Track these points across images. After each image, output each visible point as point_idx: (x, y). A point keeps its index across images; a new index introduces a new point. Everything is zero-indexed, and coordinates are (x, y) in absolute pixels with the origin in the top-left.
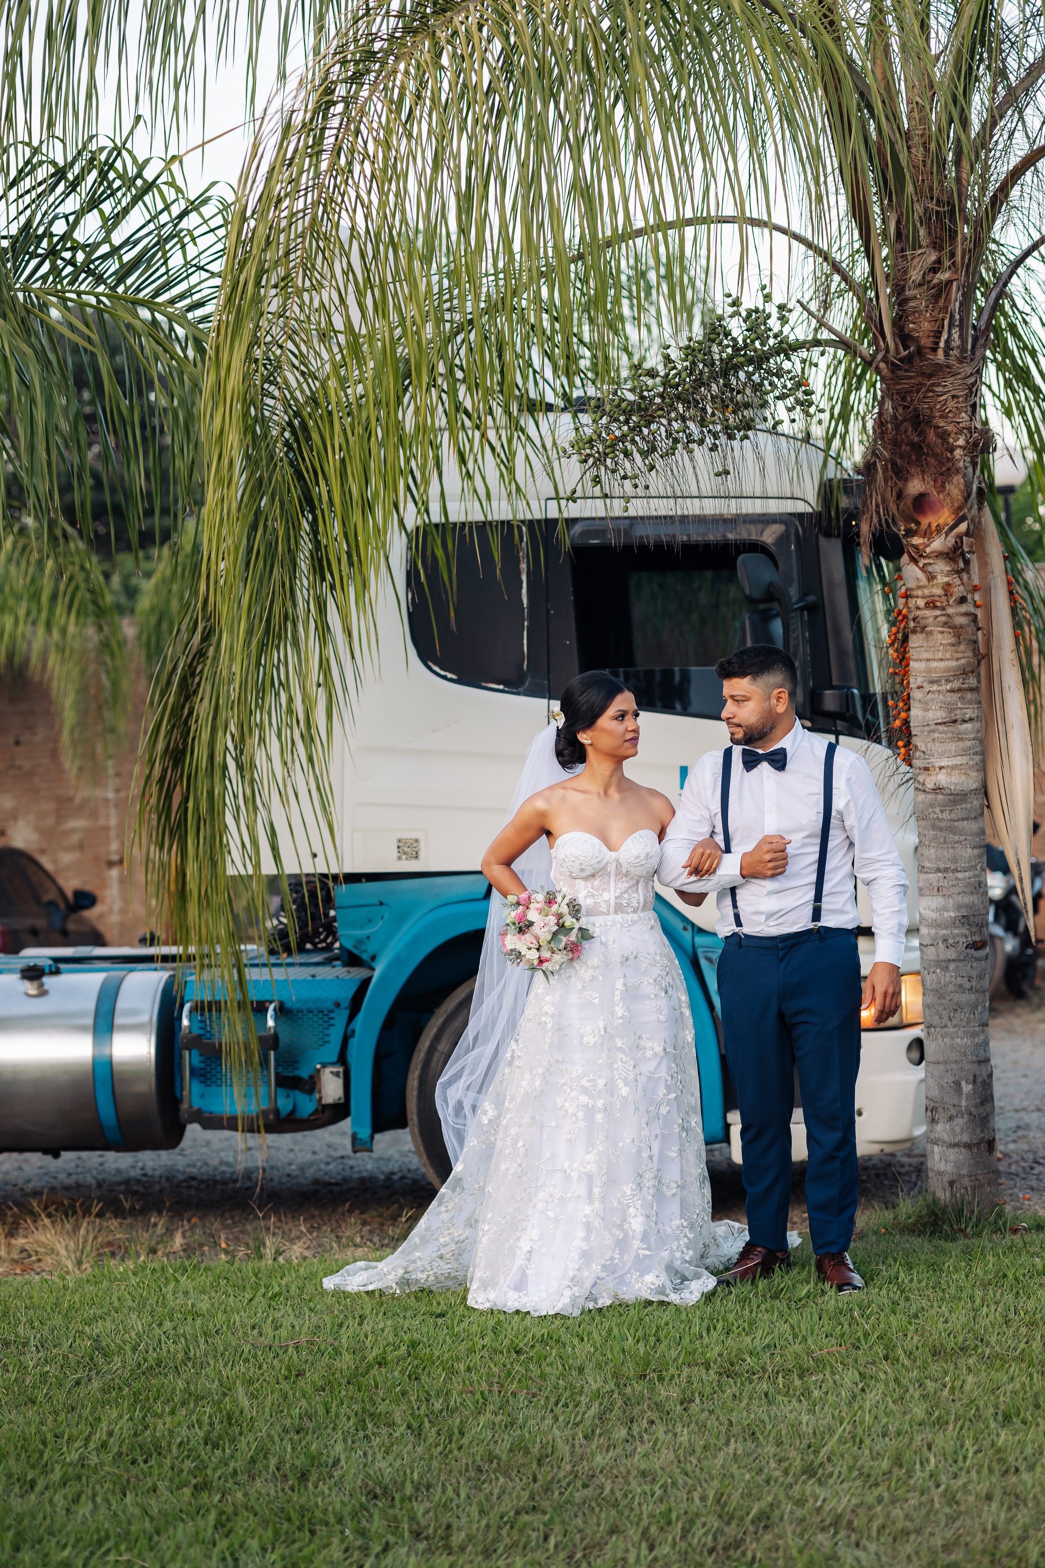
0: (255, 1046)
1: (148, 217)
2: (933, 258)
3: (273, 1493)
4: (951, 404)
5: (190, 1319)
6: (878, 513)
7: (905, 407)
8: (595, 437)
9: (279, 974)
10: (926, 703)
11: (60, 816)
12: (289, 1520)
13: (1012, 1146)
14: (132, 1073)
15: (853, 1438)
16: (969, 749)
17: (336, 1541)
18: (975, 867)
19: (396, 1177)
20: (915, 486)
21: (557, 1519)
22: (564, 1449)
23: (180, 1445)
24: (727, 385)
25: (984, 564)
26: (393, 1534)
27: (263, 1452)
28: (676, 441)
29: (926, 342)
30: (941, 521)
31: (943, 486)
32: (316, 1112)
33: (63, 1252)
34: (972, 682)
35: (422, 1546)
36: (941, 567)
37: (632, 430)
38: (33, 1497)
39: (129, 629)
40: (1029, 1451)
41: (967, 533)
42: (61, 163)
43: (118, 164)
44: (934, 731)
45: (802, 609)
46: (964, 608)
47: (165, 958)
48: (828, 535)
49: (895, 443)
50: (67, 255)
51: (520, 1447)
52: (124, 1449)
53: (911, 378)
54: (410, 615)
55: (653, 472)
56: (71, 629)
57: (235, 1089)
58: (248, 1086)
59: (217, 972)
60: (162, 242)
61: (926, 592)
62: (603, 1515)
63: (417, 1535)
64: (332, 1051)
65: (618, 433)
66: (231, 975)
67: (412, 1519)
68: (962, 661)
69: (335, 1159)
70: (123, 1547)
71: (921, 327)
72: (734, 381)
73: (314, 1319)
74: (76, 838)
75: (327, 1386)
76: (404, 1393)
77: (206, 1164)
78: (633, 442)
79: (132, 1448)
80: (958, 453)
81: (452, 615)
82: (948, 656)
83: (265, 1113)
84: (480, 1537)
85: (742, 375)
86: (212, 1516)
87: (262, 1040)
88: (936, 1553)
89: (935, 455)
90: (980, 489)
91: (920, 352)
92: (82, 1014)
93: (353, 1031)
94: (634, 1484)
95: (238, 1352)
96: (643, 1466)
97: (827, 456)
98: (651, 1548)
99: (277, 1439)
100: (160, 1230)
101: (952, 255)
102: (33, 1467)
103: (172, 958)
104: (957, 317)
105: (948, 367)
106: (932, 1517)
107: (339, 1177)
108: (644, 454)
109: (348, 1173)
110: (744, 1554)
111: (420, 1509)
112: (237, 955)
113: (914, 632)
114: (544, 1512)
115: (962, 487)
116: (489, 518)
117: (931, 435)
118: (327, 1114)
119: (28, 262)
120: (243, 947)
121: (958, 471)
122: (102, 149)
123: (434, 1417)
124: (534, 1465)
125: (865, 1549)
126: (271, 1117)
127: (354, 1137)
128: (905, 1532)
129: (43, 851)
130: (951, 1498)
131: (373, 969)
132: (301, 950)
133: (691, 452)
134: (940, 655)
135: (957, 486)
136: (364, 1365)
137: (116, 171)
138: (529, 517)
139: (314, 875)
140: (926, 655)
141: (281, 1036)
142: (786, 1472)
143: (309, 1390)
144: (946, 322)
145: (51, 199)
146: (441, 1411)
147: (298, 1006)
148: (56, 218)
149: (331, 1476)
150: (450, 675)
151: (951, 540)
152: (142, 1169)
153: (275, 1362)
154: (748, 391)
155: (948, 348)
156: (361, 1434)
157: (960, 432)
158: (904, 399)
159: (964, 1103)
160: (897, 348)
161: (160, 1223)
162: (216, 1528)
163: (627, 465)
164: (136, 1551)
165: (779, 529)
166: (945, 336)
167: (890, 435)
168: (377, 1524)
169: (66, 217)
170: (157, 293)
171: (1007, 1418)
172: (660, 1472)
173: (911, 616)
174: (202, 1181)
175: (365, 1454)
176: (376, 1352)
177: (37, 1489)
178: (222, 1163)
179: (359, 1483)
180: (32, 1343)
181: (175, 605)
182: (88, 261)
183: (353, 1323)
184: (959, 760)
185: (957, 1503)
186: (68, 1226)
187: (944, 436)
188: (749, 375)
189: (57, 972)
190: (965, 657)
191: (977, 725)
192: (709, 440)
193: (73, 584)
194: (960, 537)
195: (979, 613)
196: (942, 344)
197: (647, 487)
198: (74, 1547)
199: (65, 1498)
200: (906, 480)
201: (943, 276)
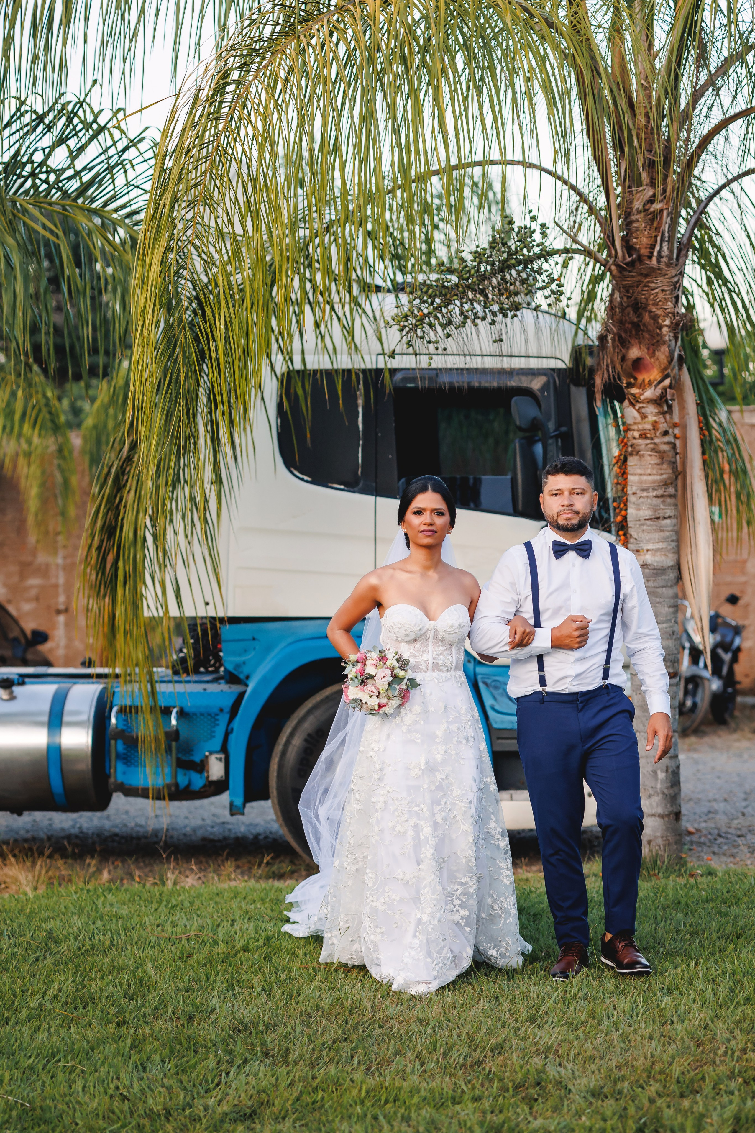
0: (162, 738)
1: (101, 151)
2: (651, 193)
3: (170, 1028)
4: (661, 296)
5: (114, 920)
6: (608, 371)
7: (628, 297)
8: (409, 313)
9: (180, 688)
10: (638, 505)
11: (23, 576)
12: (181, 1044)
13: (703, 825)
14: (75, 756)
15: (564, 1001)
16: (668, 537)
17: (211, 1056)
18: (670, 621)
19: (261, 837)
20: (634, 353)
21: (360, 1046)
22: (367, 1004)
23: (107, 998)
24: (503, 279)
25: (683, 408)
26: (250, 1054)
27: (163, 1003)
28: (466, 317)
29: (644, 252)
30: (652, 378)
31: (654, 353)
32: (204, 786)
33: (24, 882)
34: (671, 490)
35: (269, 1061)
36: (651, 410)
37: (435, 309)
38: (8, 1028)
39: (76, 440)
40: (682, 1010)
41: (670, 387)
42: (40, 112)
43: (81, 113)
44: (643, 525)
45: (556, 437)
46: (666, 439)
47: (99, 676)
48: (577, 384)
49: (621, 322)
50: (43, 176)
51: (339, 1002)
52: (69, 1000)
53: (633, 277)
54: (279, 435)
55: (450, 339)
56: (36, 440)
57: (148, 769)
58: (157, 767)
59: (136, 686)
60: (110, 169)
61: (640, 427)
62: (391, 1044)
63: (266, 1055)
64: (217, 743)
65: (426, 311)
66: (146, 687)
67: (263, 1044)
68: (665, 476)
69: (218, 824)
70: (69, 1058)
71: (641, 241)
72: (508, 277)
73: (200, 922)
74: (33, 592)
75: (209, 962)
76: (261, 969)
77: (125, 825)
78: (436, 317)
79: (75, 999)
80: (665, 330)
81: (308, 435)
82: (654, 472)
83: (168, 786)
84: (308, 1055)
85: (514, 272)
86: (129, 1041)
87: (167, 734)
88: (612, 1070)
89: (648, 331)
90: (680, 356)
91: (640, 259)
92: (40, 714)
93: (232, 729)
94: (413, 1026)
95: (147, 942)
96: (420, 1016)
97: (578, 328)
98: (422, 1064)
99: (173, 994)
100: (92, 869)
101: (664, 191)
102: (7, 1010)
103: (105, 676)
104: (667, 235)
105: (659, 269)
106: (612, 1049)
107: (221, 837)
108: (444, 326)
109: (227, 834)
110: (484, 1069)
111: (268, 1038)
112: (151, 674)
113: (631, 454)
114: (352, 1042)
115: (667, 354)
116: (335, 367)
117: (646, 318)
118: (213, 788)
119: (15, 181)
120: (155, 669)
121: (664, 343)
122: (69, 102)
123: (280, 983)
124: (347, 1013)
125: (565, 1068)
126: (173, 789)
127: (231, 804)
128: (593, 1058)
129: (9, 602)
130: (625, 1038)
131: (247, 686)
132: (196, 672)
133: (476, 325)
134: (649, 471)
135: (664, 353)
136: (234, 951)
137: (79, 118)
138: (363, 367)
139: (206, 618)
140: (639, 471)
141: (181, 732)
142: (516, 1020)
143: (196, 965)
144: (659, 238)
145: (33, 137)
146: (285, 980)
147: (193, 710)
148: (36, 150)
149: (209, 1018)
150: (306, 478)
151: (658, 391)
152: (80, 828)
153: (173, 948)
154: (518, 283)
155: (660, 256)
156: (230, 993)
157: (667, 315)
158: (628, 291)
159: (659, 786)
160: (624, 256)
161: (93, 863)
162: (131, 1049)
163: (432, 334)
164: (78, 1060)
165: (543, 379)
166: (657, 248)
167: (617, 317)
168: (240, 1048)
169: (43, 149)
170: (105, 204)
171: (670, 991)
172: (431, 1019)
173: (629, 444)
174: (122, 837)
175: (233, 1006)
176: (242, 942)
177: (10, 1024)
178: (137, 825)
179: (228, 1022)
180: (6, 933)
181: (111, 424)
182: (58, 181)
183: (227, 925)
184: (660, 545)
185: (630, 1041)
186: (28, 864)
187: (655, 318)
188: (519, 273)
189: (23, 683)
190: (666, 473)
191: (674, 521)
192: (489, 318)
193: (37, 407)
194: (665, 389)
195: (678, 443)
196: (655, 254)
197: (445, 349)
198: (36, 1058)
199: (30, 1028)
200: (628, 348)
201: (657, 206)
